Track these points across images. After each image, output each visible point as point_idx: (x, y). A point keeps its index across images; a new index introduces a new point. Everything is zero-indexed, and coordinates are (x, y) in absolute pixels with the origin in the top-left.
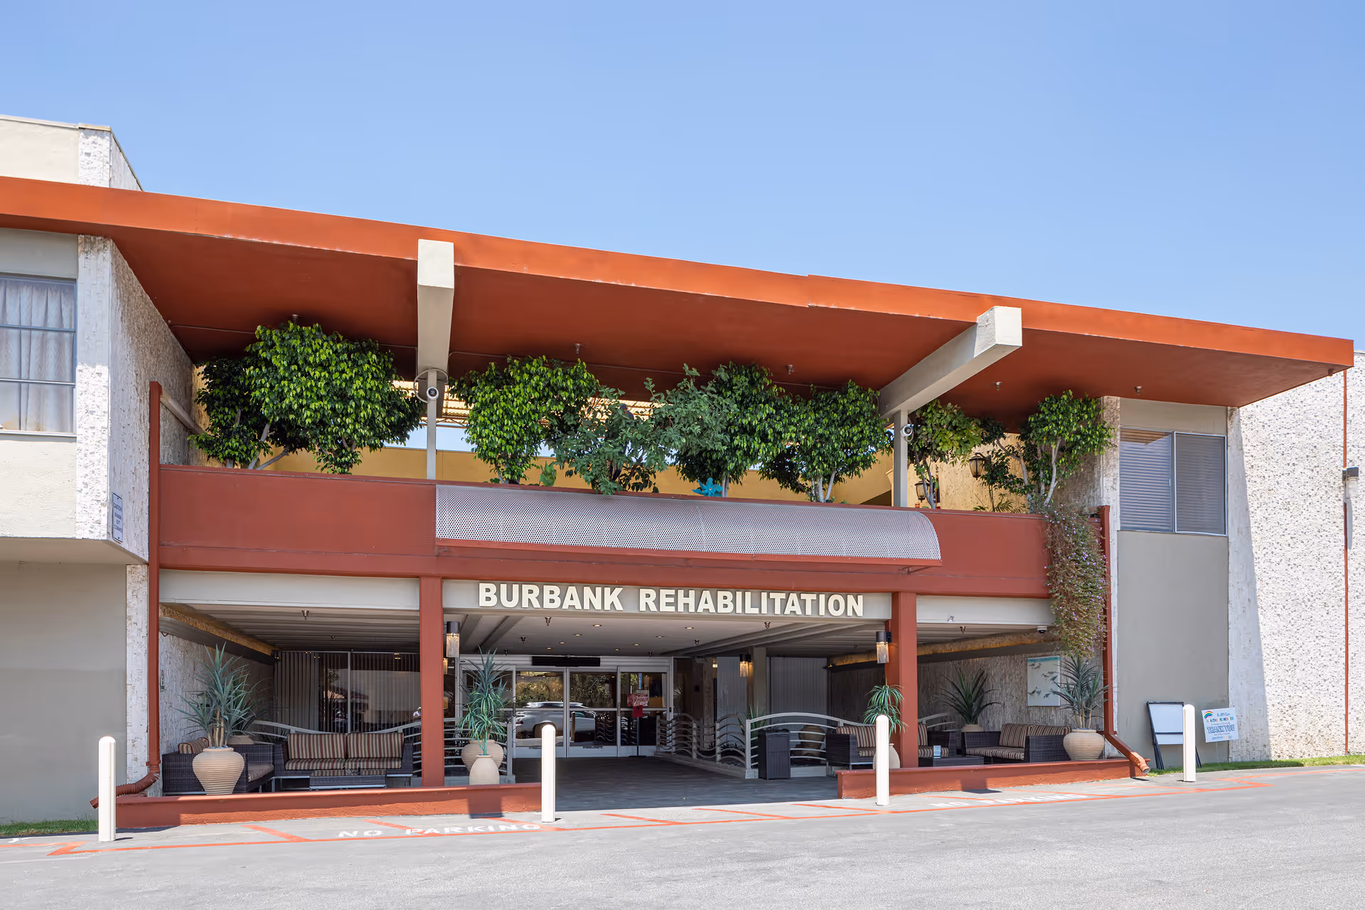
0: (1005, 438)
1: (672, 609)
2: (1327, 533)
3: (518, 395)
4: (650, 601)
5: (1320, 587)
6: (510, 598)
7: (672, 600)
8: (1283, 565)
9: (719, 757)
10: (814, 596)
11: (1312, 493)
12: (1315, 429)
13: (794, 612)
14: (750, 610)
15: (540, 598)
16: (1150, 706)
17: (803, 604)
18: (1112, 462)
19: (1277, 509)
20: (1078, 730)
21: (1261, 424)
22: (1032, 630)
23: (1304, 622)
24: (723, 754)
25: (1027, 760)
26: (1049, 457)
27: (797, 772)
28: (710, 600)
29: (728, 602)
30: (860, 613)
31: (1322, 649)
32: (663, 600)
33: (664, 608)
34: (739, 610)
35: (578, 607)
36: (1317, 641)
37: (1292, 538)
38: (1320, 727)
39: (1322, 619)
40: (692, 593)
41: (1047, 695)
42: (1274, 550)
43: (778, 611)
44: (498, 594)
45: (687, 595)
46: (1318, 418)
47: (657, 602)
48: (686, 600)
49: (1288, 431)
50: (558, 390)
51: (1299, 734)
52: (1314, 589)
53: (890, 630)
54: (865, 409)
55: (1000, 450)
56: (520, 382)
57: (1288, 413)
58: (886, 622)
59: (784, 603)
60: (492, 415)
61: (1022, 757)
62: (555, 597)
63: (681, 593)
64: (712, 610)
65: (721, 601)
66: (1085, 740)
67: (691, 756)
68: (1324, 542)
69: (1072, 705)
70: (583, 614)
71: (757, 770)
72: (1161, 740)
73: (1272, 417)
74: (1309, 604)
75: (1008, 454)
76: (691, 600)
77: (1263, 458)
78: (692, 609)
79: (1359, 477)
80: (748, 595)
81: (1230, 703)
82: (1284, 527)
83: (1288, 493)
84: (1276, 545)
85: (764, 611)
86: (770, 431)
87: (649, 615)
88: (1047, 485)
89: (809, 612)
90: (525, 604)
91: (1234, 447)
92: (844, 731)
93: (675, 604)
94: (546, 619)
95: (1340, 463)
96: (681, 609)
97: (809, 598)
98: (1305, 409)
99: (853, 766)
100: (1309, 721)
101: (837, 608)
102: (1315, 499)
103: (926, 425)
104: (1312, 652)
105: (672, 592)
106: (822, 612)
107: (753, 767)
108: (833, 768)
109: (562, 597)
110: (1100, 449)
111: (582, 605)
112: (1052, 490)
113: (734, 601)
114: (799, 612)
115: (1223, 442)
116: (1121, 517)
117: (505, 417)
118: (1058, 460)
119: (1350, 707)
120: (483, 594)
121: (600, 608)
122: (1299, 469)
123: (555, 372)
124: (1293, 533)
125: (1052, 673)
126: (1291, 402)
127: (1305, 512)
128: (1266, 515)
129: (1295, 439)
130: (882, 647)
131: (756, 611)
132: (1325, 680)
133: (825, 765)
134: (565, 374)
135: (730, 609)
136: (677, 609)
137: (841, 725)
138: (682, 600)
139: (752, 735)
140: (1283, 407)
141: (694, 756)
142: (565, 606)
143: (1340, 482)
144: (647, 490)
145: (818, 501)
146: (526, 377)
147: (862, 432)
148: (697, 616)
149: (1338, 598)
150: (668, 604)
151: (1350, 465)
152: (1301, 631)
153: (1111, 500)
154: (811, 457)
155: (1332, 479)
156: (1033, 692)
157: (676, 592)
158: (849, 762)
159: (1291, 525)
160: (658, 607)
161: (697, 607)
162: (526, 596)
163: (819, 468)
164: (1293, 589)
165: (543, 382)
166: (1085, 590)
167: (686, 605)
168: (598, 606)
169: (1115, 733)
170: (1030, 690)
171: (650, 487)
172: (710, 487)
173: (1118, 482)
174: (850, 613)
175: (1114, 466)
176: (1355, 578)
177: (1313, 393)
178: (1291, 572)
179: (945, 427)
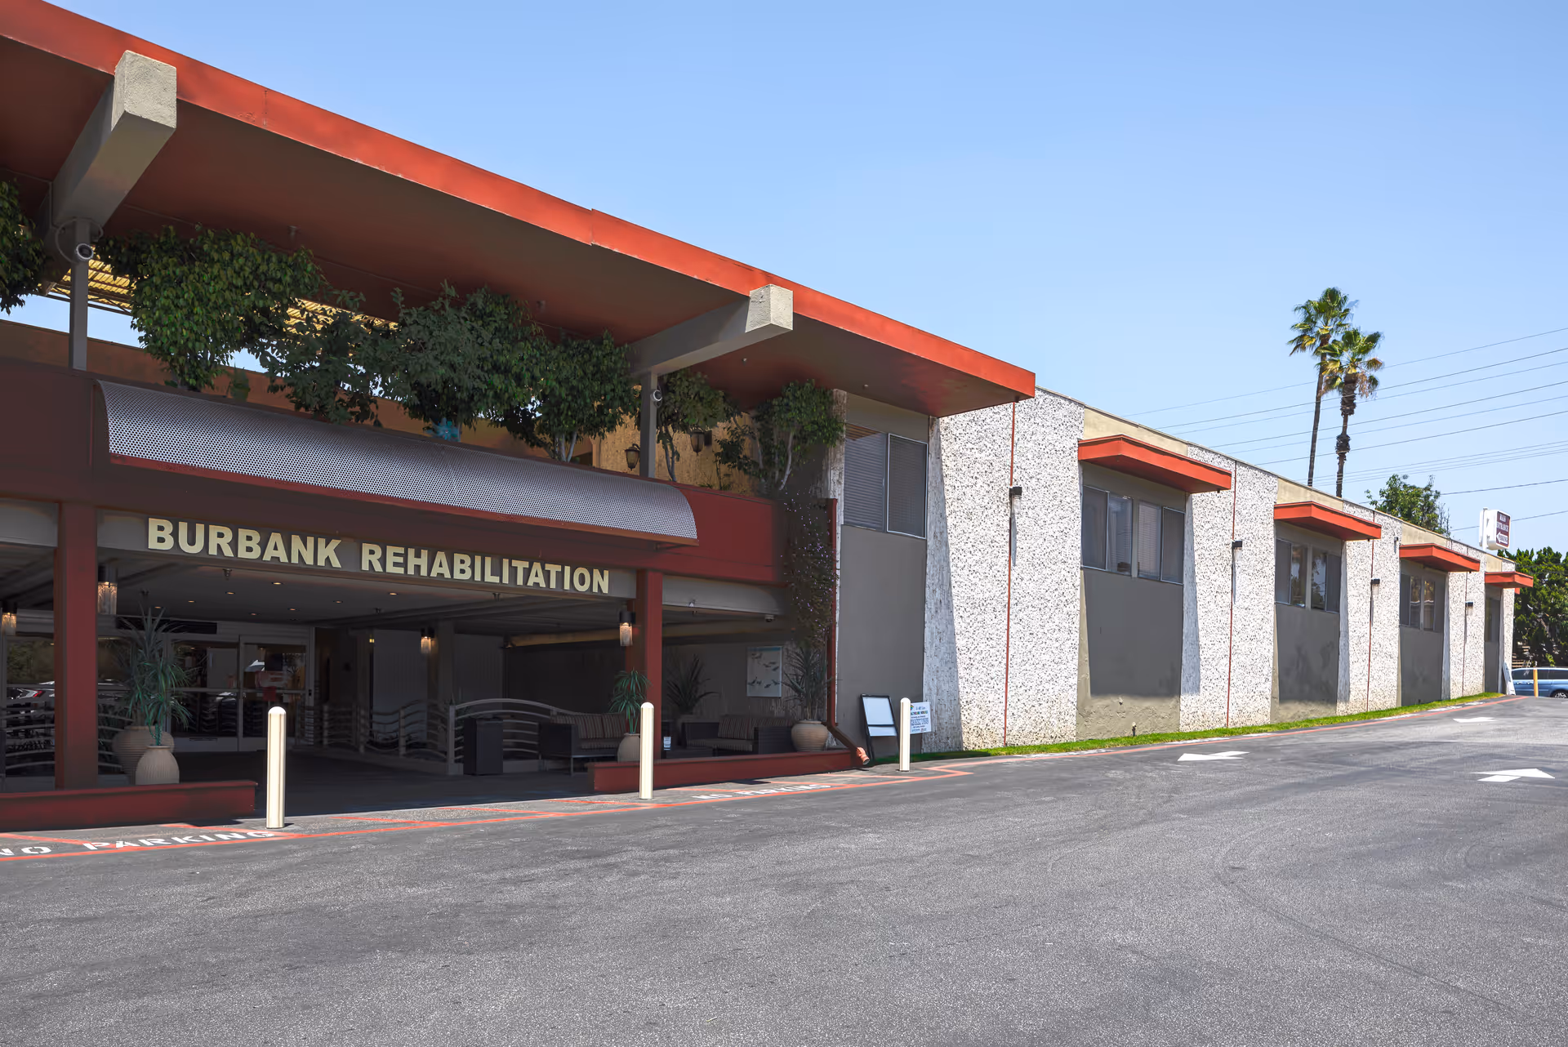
0: (741, 416)
1: (401, 571)
2: (998, 545)
3: (216, 277)
4: (375, 559)
5: (991, 593)
6: (192, 542)
7: (400, 560)
8: (966, 571)
9: (403, 751)
10: (559, 568)
11: (988, 506)
12: (992, 447)
13: (538, 584)
14: (490, 578)
15: (234, 544)
16: (865, 699)
17: (547, 575)
18: (838, 456)
19: (963, 518)
20: (805, 721)
21: (954, 437)
22: (760, 618)
23: (980, 625)
24: (409, 747)
25: (755, 752)
26: (784, 443)
27: (510, 766)
28: (445, 564)
29: (466, 566)
30: (605, 590)
31: (991, 650)
32: (390, 559)
33: (390, 569)
34: (478, 578)
35: (284, 559)
36: (988, 643)
37: (973, 546)
38: (987, 721)
39: (992, 622)
40: (424, 553)
41: (768, 686)
42: (959, 556)
43: (520, 582)
44: (175, 534)
45: (418, 555)
46: (994, 438)
47: (383, 561)
48: (418, 561)
49: (973, 446)
50: (266, 280)
51: (972, 727)
52: (987, 595)
53: (633, 611)
54: (619, 365)
55: (736, 428)
56: (218, 261)
57: (974, 429)
58: (629, 602)
59: (527, 572)
60: (178, 297)
61: (750, 748)
62: (254, 544)
63: (411, 552)
64: (447, 575)
65: (457, 566)
66: (813, 731)
67: (357, 750)
68: (995, 552)
69: (799, 695)
70: (289, 568)
71: (461, 765)
72: (873, 732)
73: (962, 432)
74: (983, 608)
75: (744, 433)
76: (423, 561)
77: (955, 468)
78: (424, 572)
79: (1022, 496)
80: (488, 560)
81: (924, 698)
82: (967, 535)
83: (971, 504)
84: (961, 551)
85: (506, 580)
86: (527, 375)
87: (371, 575)
88: (782, 472)
89: (553, 585)
90: (213, 551)
91: (933, 455)
92: (561, 721)
93: (405, 565)
94: (225, 571)
95: (1008, 481)
96: (411, 571)
97: (553, 569)
98: (985, 427)
99: (574, 759)
100: (980, 716)
101: (582, 583)
102: (991, 511)
103: (674, 392)
104: (984, 653)
105: (401, 550)
106: (567, 586)
107: (456, 761)
108: (546, 761)
109: (263, 545)
110: (833, 443)
111: (289, 557)
112: (786, 477)
113: (472, 566)
114: (543, 585)
115: (925, 448)
116: (844, 511)
117: (196, 303)
118: (793, 447)
119: (1008, 703)
120: (153, 533)
121: (312, 563)
122: (980, 482)
123: (266, 257)
124: (973, 541)
125: (774, 663)
126: (976, 419)
127: (982, 523)
128: (955, 523)
129: (977, 455)
130: (626, 628)
131: (496, 579)
132: (992, 679)
133: (538, 758)
134: (280, 261)
135: (467, 576)
136: (406, 571)
137: (555, 713)
138: (412, 561)
139: (457, 724)
140: (970, 423)
141: (362, 749)
142: (267, 557)
143: (1007, 499)
144: (369, 422)
145: (560, 459)
146: (227, 256)
147: (613, 390)
148: (428, 580)
149: (1003, 604)
150: (396, 564)
151: (1014, 485)
152: (977, 632)
153: (837, 494)
154: (559, 410)
155: (1001, 495)
156: (754, 682)
157: (406, 551)
158: (571, 754)
159: (972, 534)
160: (384, 566)
161: (429, 570)
162: (214, 541)
163: (566, 423)
164: (973, 593)
165: (249, 267)
166: (820, 582)
167: (418, 568)
168: (309, 561)
169: (837, 724)
170: (749, 681)
171: (371, 419)
172: (444, 430)
173: (843, 477)
174: (595, 590)
175: (840, 460)
176: (1015, 587)
177: (991, 414)
178: (971, 577)
179: (692, 396)
